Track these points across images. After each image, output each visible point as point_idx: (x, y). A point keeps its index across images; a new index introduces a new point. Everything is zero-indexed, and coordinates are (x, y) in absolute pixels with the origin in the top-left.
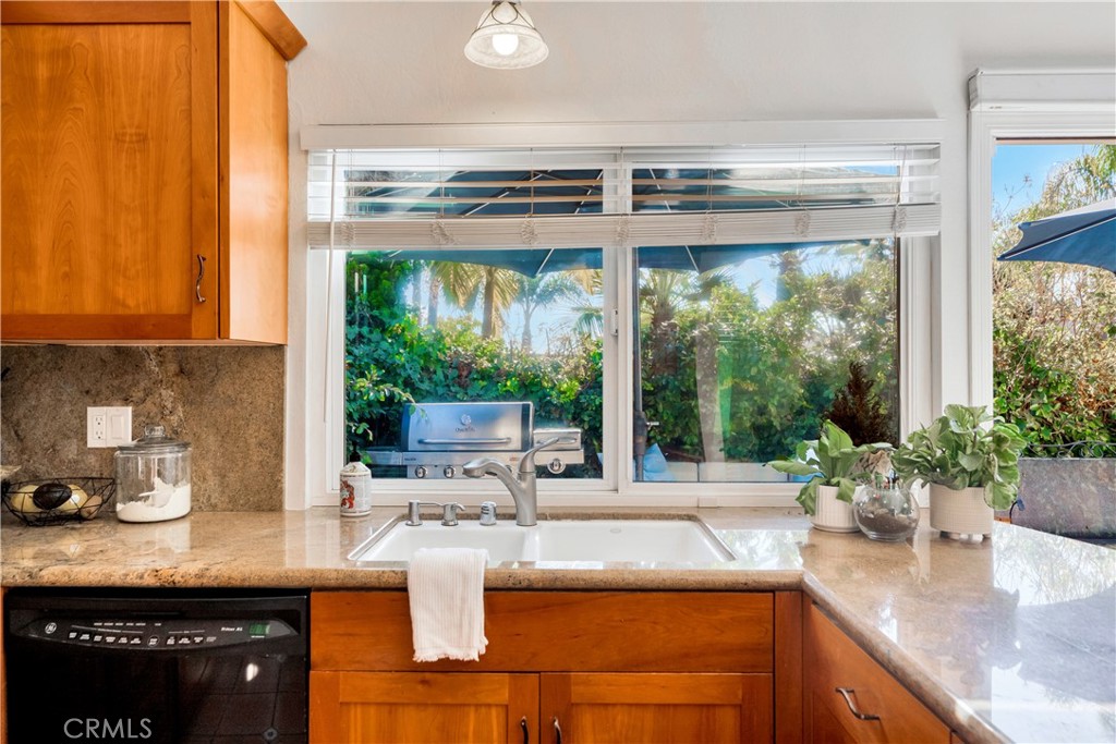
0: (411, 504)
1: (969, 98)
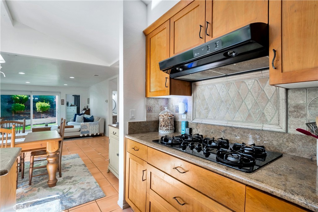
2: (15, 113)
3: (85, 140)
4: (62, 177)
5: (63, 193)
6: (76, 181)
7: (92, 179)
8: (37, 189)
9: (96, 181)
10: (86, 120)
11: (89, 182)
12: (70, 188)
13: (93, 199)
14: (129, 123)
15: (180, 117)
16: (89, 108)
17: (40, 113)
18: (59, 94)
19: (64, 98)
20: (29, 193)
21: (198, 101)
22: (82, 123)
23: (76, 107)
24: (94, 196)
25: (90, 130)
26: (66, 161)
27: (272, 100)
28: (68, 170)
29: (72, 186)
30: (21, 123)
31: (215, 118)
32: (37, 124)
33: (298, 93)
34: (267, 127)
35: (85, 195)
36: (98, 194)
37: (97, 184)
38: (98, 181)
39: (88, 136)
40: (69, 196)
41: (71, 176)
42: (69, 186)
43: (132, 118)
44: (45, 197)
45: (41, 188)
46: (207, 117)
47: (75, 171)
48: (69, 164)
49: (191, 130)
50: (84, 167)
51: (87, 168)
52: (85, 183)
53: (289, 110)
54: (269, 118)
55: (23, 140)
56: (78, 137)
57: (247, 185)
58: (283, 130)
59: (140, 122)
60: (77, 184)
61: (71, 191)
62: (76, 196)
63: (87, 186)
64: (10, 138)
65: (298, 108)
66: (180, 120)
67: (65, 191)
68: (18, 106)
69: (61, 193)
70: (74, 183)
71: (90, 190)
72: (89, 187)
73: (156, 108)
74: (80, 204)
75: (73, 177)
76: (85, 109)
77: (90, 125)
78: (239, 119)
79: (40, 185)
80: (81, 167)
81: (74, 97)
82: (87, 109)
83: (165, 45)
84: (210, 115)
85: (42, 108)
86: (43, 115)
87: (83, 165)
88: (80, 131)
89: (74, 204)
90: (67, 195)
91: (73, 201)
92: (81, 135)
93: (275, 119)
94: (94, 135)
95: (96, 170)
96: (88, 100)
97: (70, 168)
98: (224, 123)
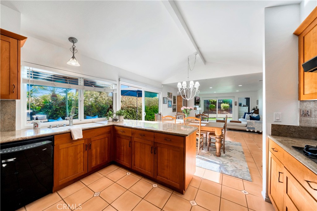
0: (50, 125)
1: (119, 80)
2: (211, 110)
3: (251, 135)
4: (225, 154)
5: (223, 163)
6: (233, 160)
7: (246, 165)
8: (211, 154)
9: (248, 167)
10: (252, 118)
11: (242, 165)
12: (228, 163)
13: (241, 177)
14: (272, 124)
16: (258, 108)
17: (223, 110)
18: (233, 98)
19: (237, 101)
20: (207, 154)
22: (248, 120)
23: (248, 107)
24: (243, 176)
25: (256, 127)
26: (230, 145)
28: (230, 151)
29: (229, 162)
30: (207, 116)
32: (221, 118)
35: (236, 172)
36: (246, 176)
37: (248, 170)
38: (249, 168)
39: (254, 132)
40: (225, 167)
41: (231, 155)
42: (227, 161)
43: (277, 121)
44: (213, 160)
45: (212, 154)
47: (235, 154)
48: (232, 147)
50: (242, 154)
51: (244, 155)
52: (239, 165)
55: (205, 125)
56: (245, 131)
59: (288, 126)
60: (233, 163)
61: (228, 164)
62: (230, 169)
63: (240, 167)
64: (199, 123)
67: (224, 163)
68: (212, 106)
69: (222, 163)
70: (232, 161)
71: (241, 171)
72: (240, 168)
74: (231, 175)
75: (232, 157)
76: (254, 109)
77: (256, 122)
79: (212, 153)
80: (240, 153)
81: (246, 99)
82: (256, 109)
85: (224, 107)
86: (225, 112)
87: (242, 152)
88: (246, 126)
89: (227, 173)
90: (225, 165)
91: (227, 171)
92: (247, 130)
94: (260, 132)
95: (251, 160)
96: (258, 101)
97: (232, 150)
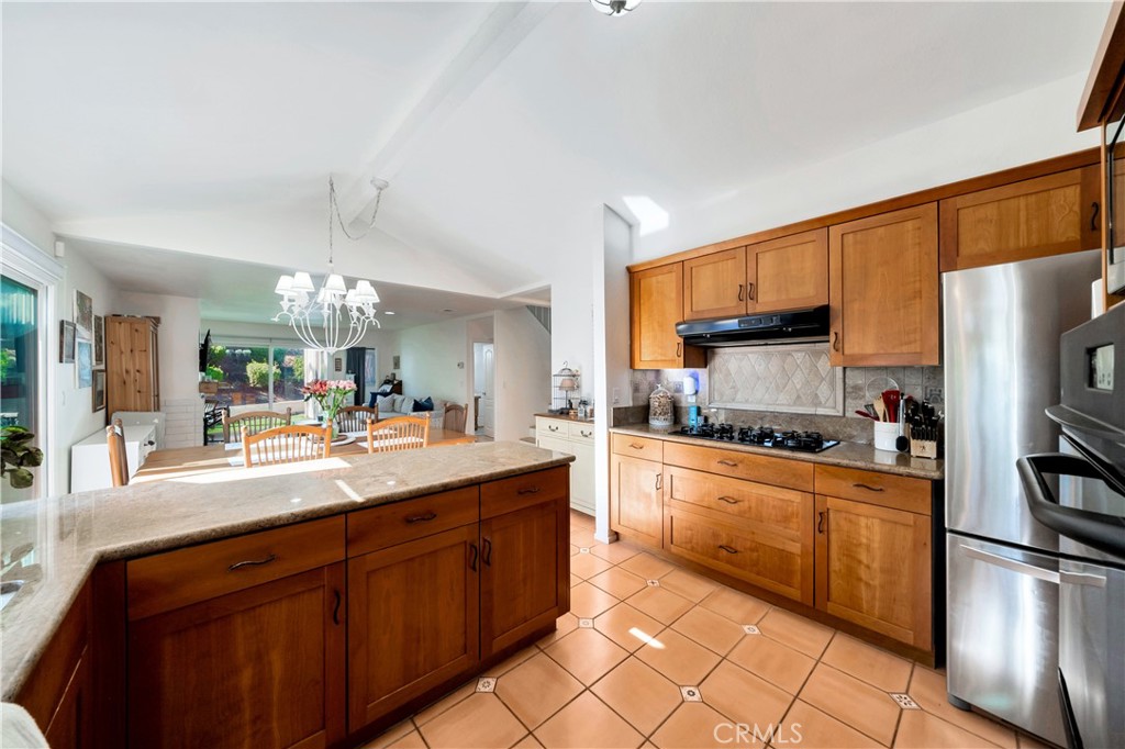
14: (613, 409)
15: (683, 400)
19: (341, 355)
21: (716, 376)
23: (352, 376)
27: (828, 379)
31: (747, 401)
33: (856, 372)
34: (821, 411)
43: (616, 402)
46: (733, 400)
49: (706, 419)
53: (847, 390)
54: (823, 400)
57: (814, 463)
58: (841, 414)
59: (626, 407)
65: (857, 388)
66: (683, 404)
73: (644, 387)
76: (387, 382)
78: (785, 402)
83: (673, 295)
84: (739, 396)
85: (263, 377)
86: (265, 394)
93: (831, 400)
96: (397, 359)
98: (762, 408)
